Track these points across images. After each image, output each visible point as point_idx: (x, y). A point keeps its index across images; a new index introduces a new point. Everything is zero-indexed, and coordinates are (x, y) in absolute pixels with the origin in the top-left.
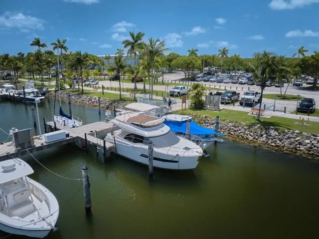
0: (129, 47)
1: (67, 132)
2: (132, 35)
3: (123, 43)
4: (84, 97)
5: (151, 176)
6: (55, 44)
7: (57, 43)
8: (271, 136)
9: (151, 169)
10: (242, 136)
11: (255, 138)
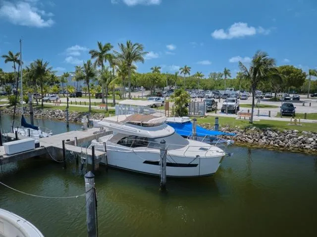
0: (97, 58)
1: (36, 141)
2: (100, 45)
3: (90, 53)
4: (45, 111)
5: (164, 187)
6: (7, 56)
7: (8, 55)
8: (271, 137)
9: (164, 177)
10: (240, 139)
11: (255, 140)
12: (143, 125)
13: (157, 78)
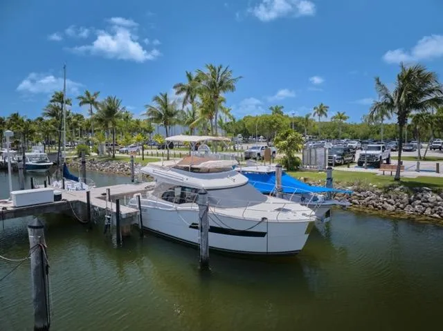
0: (184, 94)
1: (57, 192)
2: (189, 76)
3: (175, 87)
4: (114, 163)
6: (83, 98)
7: (85, 96)
10: (373, 204)
11: (398, 206)
12: (193, 170)
13: (276, 122)
